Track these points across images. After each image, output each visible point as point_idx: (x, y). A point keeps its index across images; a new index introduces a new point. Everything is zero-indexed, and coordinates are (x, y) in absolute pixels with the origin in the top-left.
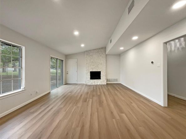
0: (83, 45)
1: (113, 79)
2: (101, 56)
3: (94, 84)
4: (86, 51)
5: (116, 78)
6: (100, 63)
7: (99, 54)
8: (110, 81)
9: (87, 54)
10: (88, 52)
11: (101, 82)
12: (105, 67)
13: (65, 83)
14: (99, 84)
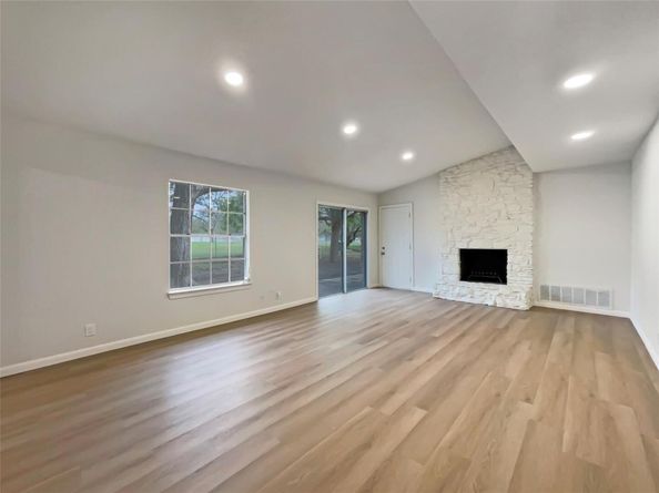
0: (408, 156)
1: (579, 291)
2: (506, 181)
3: (466, 299)
4: (445, 170)
5: (597, 287)
6: (503, 213)
7: (499, 174)
8: (556, 298)
9: (447, 182)
10: (451, 172)
11: (500, 295)
12: (531, 229)
13: (375, 285)
14: (490, 303)
